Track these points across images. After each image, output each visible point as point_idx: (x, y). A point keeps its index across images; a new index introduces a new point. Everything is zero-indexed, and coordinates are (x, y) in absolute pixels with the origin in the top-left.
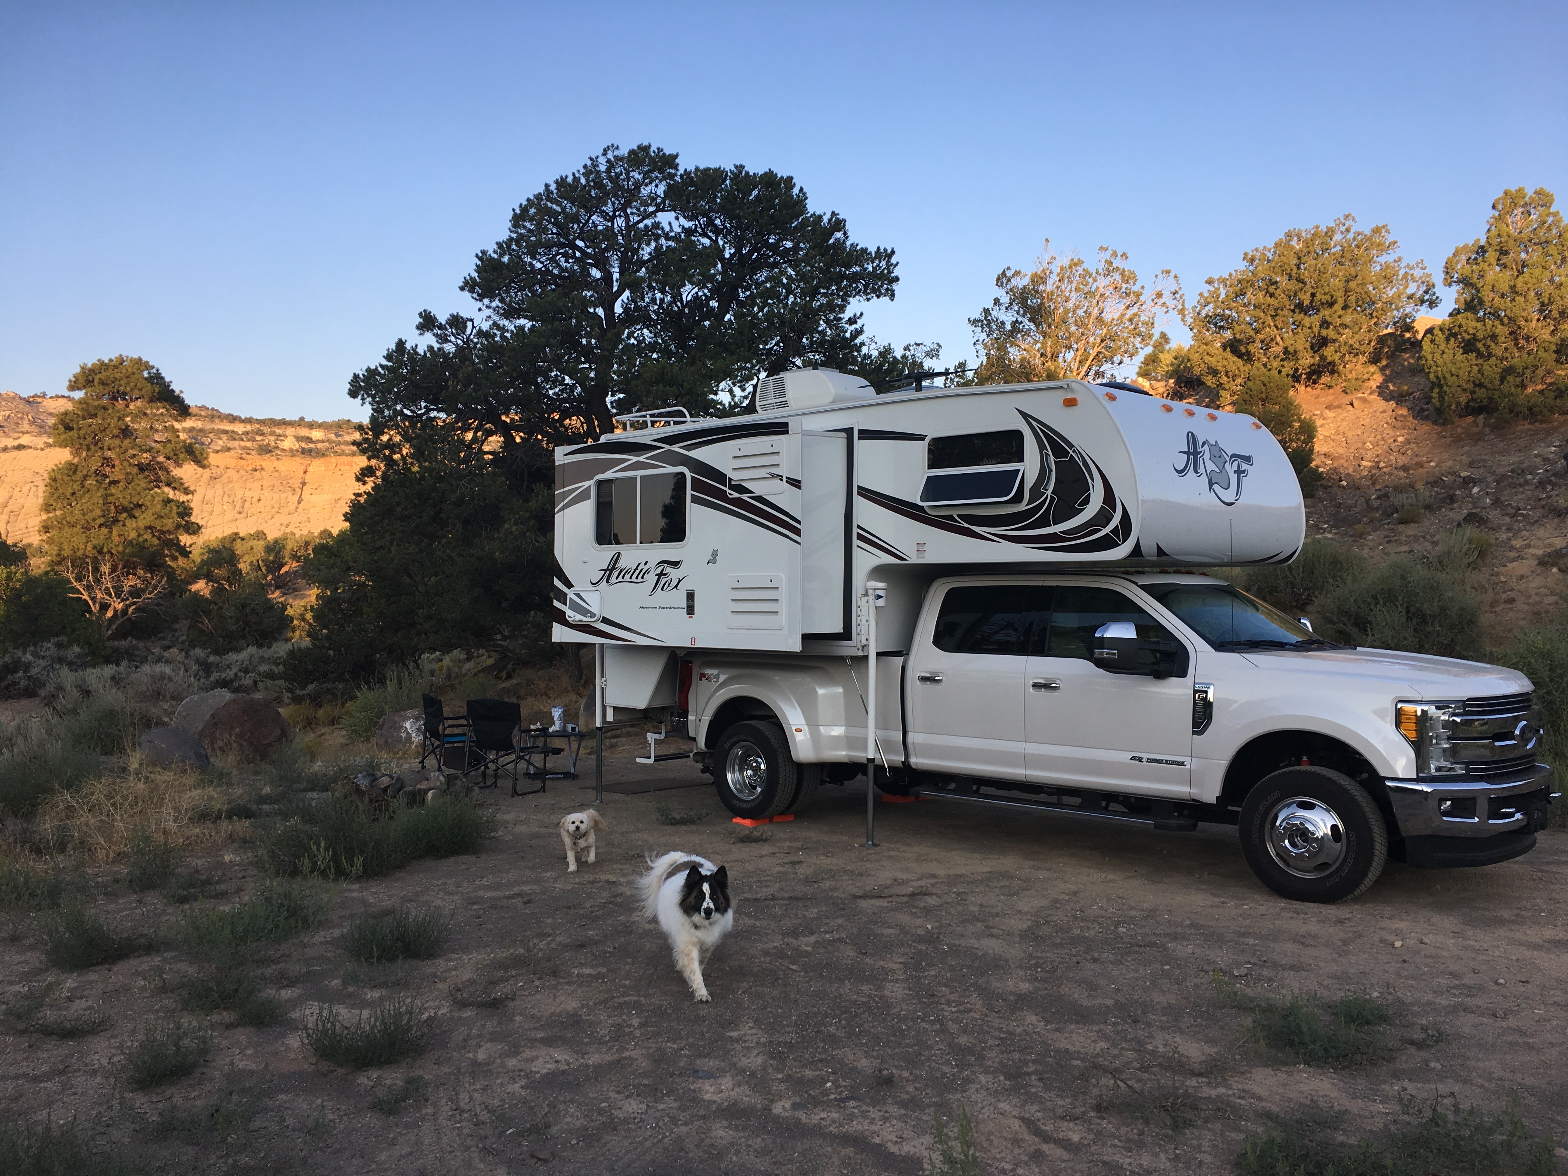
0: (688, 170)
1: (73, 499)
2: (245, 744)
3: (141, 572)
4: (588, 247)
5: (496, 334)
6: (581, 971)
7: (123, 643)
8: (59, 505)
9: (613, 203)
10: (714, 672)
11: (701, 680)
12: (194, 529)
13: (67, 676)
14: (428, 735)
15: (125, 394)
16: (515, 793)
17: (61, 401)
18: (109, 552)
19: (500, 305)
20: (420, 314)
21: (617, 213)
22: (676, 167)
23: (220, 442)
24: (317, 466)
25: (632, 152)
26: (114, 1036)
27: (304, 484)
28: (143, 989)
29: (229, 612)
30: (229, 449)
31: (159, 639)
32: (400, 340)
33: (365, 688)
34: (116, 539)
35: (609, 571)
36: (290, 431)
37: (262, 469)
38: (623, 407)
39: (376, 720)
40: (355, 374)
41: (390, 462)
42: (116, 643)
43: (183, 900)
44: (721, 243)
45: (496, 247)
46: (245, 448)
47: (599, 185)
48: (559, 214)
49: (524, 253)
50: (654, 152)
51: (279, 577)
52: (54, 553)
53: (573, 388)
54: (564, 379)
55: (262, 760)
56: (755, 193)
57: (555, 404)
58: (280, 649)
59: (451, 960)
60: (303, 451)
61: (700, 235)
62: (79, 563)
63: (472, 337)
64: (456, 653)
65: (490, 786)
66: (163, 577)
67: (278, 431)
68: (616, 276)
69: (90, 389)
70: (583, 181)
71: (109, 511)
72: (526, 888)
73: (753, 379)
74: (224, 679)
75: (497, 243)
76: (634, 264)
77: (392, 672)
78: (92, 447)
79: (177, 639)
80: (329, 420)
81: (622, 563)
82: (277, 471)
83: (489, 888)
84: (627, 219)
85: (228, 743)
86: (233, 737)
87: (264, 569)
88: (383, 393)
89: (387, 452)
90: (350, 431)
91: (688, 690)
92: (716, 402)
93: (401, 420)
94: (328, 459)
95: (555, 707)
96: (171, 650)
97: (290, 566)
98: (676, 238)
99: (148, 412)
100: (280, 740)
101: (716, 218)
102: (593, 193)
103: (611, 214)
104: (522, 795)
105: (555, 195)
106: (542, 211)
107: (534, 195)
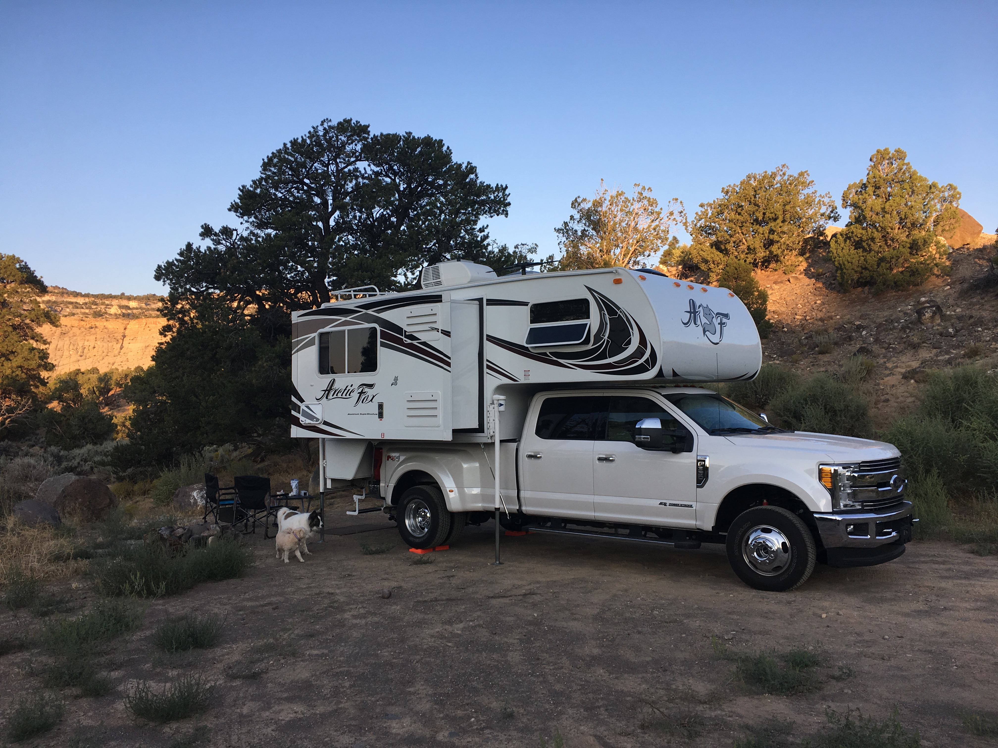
0: (376, 135)
2: (85, 509)
3: (14, 396)
4: (312, 183)
5: (252, 239)
6: (311, 652)
7: (3, 444)
9: (328, 156)
10: (397, 455)
11: (388, 460)
12: (50, 367)
14: (208, 500)
15: (3, 279)
16: (267, 537)
19: (255, 220)
20: (202, 227)
21: (331, 162)
22: (368, 133)
23: (68, 310)
24: (133, 325)
25: (340, 123)
27: (124, 336)
28: (18, 674)
29: (74, 422)
30: (74, 314)
31: (27, 441)
32: (189, 243)
33: (166, 470)
36: (115, 302)
37: (96, 327)
38: (336, 285)
39: (173, 491)
40: (159, 265)
41: (182, 322)
43: (44, 614)
44: (397, 181)
45: (252, 183)
46: (84, 313)
47: (319, 144)
48: (293, 162)
49: (270, 187)
50: (354, 123)
51: (108, 398)
53: (303, 273)
54: (297, 268)
55: (97, 520)
56: (419, 149)
57: (291, 283)
58: (109, 446)
59: (225, 648)
60: (124, 315)
61: (384, 176)
63: (236, 241)
64: (228, 446)
65: (250, 533)
66: (29, 399)
67: (107, 302)
68: (330, 202)
70: (308, 141)
72: (274, 599)
73: (419, 267)
74: (71, 466)
75: (253, 181)
76: (342, 194)
77: (184, 459)
79: (39, 440)
80: (141, 294)
81: (336, 386)
82: (106, 328)
83: (250, 600)
84: (337, 166)
85: (74, 509)
86: (77, 505)
87: (97, 393)
88: (178, 278)
89: (180, 316)
90: (155, 301)
91: (380, 467)
92: (396, 282)
93: (190, 295)
94: (140, 320)
95: (293, 480)
96: (34, 448)
97: (115, 391)
98: (369, 178)
99: (19, 290)
100: (109, 506)
101: (394, 165)
102: (315, 149)
103: (327, 162)
104: (272, 537)
105: (290, 151)
106: (282, 161)
107: (277, 150)
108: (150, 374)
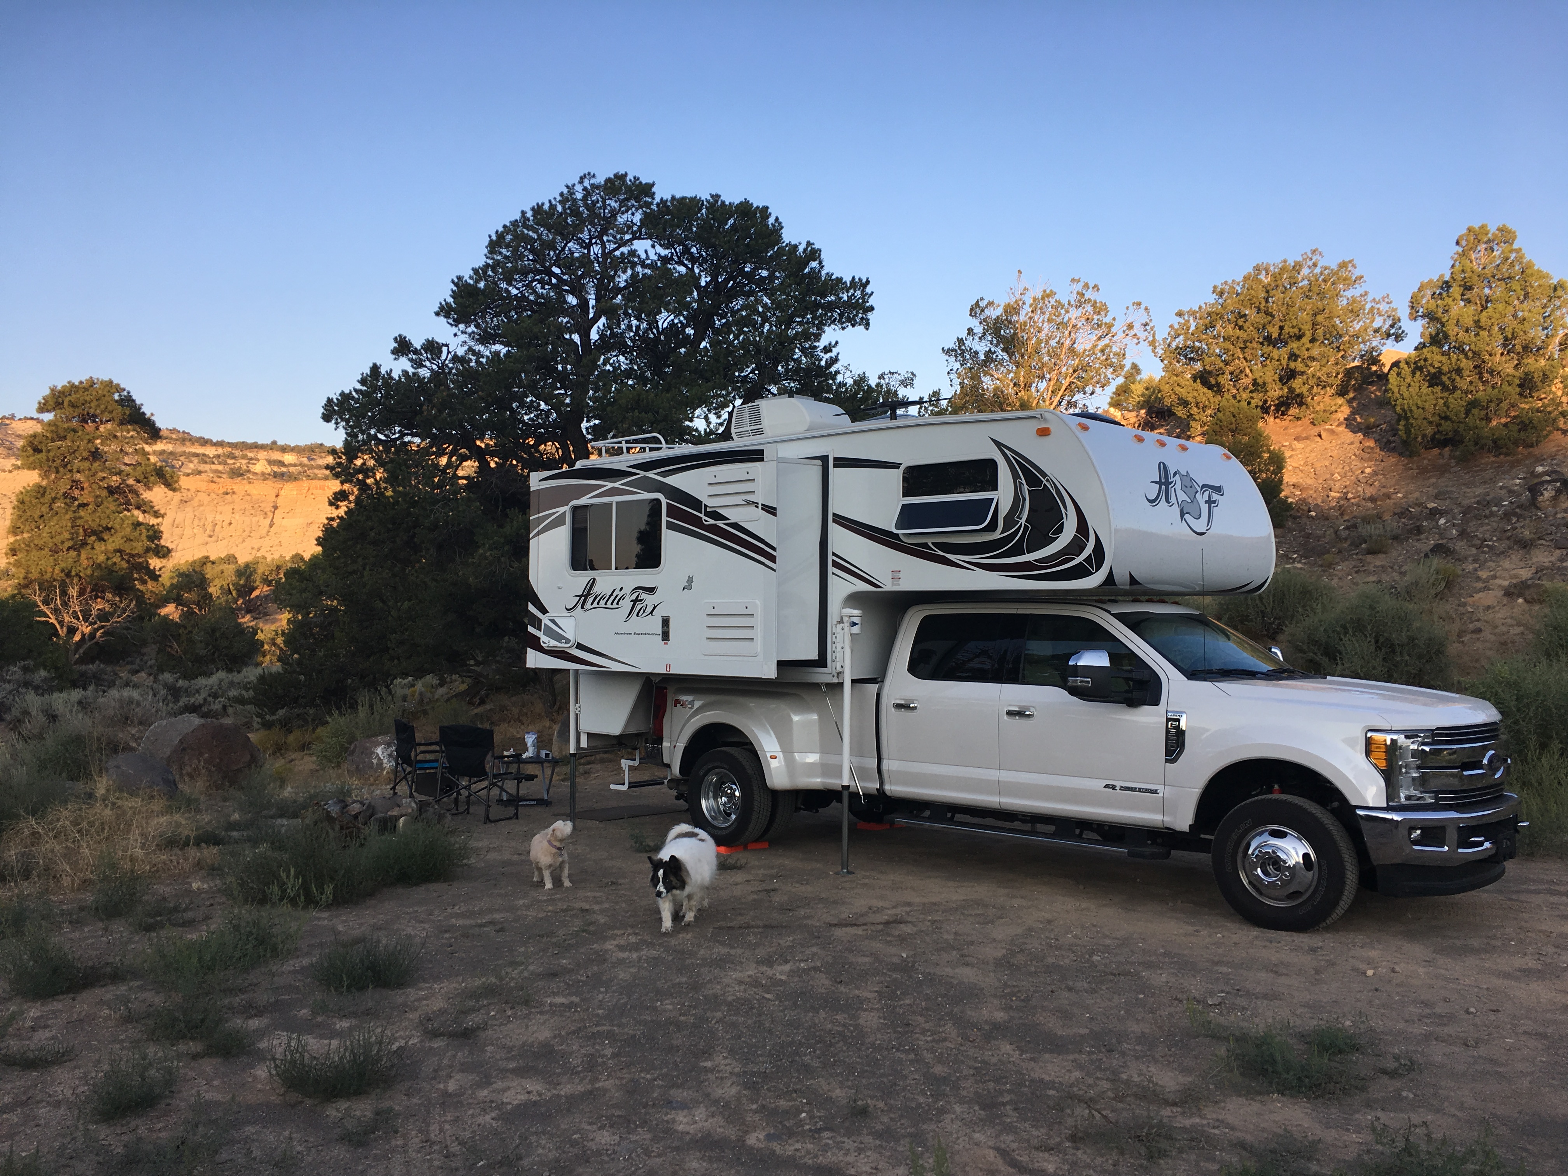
0: (665, 199)
1: (41, 521)
2: (213, 769)
3: (109, 596)
4: (564, 274)
5: (471, 360)
6: (554, 1001)
7: (92, 667)
8: (27, 528)
9: (590, 231)
10: (689, 698)
11: (676, 706)
12: (164, 553)
13: (33, 700)
14: (400, 761)
15: (95, 416)
16: (488, 820)
17: (30, 423)
18: (77, 575)
19: (476, 330)
21: (594, 241)
22: (652, 195)
23: (191, 465)
24: (289, 490)
25: (608, 180)
26: (78, 1067)
27: (276, 508)
28: (109, 1017)
29: (199, 636)
30: (200, 473)
31: (128, 663)
32: (375, 365)
33: (336, 713)
34: (85, 563)
35: (584, 597)
36: (262, 455)
37: (234, 493)
38: (599, 433)
39: (347, 745)
40: (328, 398)
41: (363, 486)
42: (84, 667)
43: (149, 928)
44: (697, 271)
45: (471, 273)
46: (216, 471)
47: (575, 213)
48: (535, 241)
49: (500, 279)
50: (630, 180)
51: (250, 600)
52: (22, 576)
53: (548, 413)
54: (539, 405)
55: (230, 786)
56: (731, 222)
57: (530, 429)
58: (251, 674)
59: (422, 989)
60: (275, 475)
61: (676, 263)
62: (46, 586)
63: (447, 362)
64: (431, 679)
65: (462, 813)
66: (131, 600)
67: (250, 455)
68: (592, 303)
69: (59, 411)
70: (559, 208)
71: (77, 534)
72: (497, 916)
73: (728, 406)
74: (193, 704)
75: (473, 269)
76: (610, 291)
77: (364, 697)
78: (61, 469)
79: (146, 663)
80: (303, 442)
81: (597, 589)
82: (248, 495)
83: (461, 915)
84: (604, 246)
85: (197, 769)
86: (202, 763)
87: (234, 593)
88: (357, 418)
89: (361, 477)
90: (323, 455)
91: (663, 716)
92: (691, 429)
93: (375, 445)
94: (300, 483)
95: (529, 733)
96: (139, 674)
97: (261, 590)
98: (653, 266)
99: (119, 434)
100: (249, 765)
101: (692, 246)
102: (569, 221)
103: (587, 241)
104: (494, 821)
105: (531, 223)
106: (520, 238)
107: (511, 222)
108: (314, 565)
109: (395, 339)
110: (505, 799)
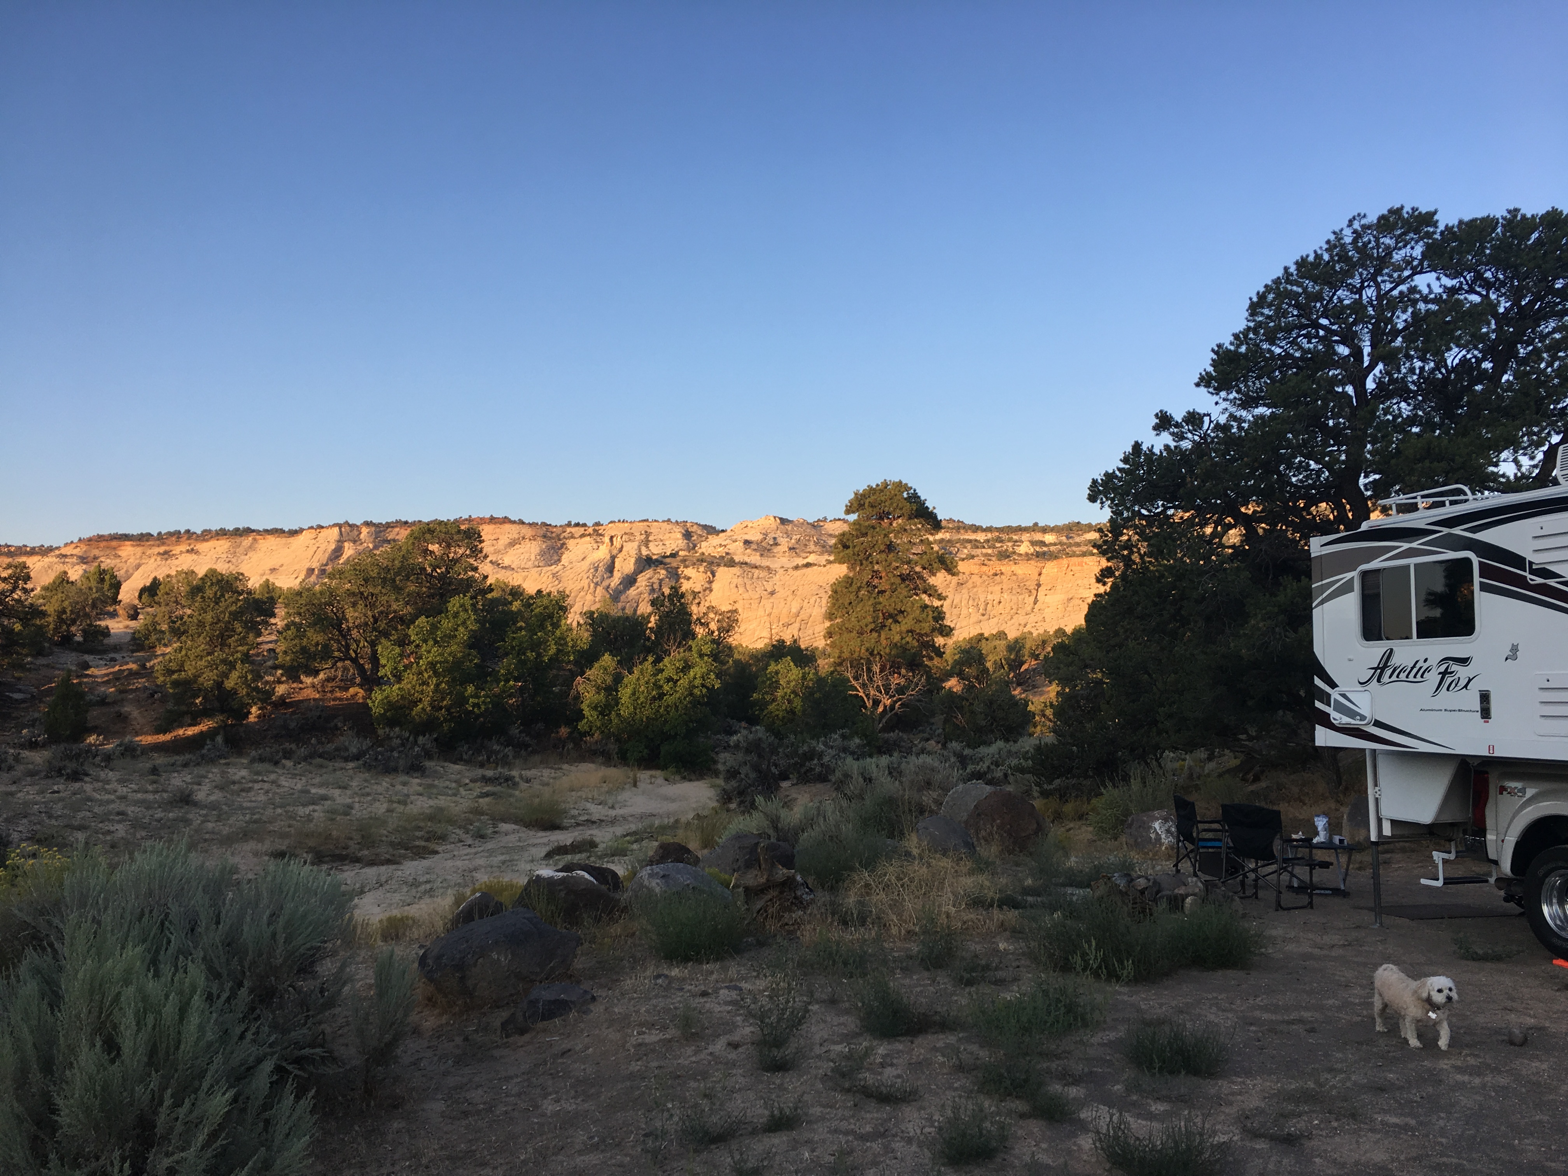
0: (1450, 225)
1: (850, 608)
2: (1005, 835)
3: (903, 671)
4: (1332, 324)
5: (1232, 426)
6: (1386, 1119)
7: (892, 735)
8: (840, 614)
9: (1361, 274)
10: (1519, 785)
11: (1501, 793)
12: (947, 632)
13: (851, 765)
14: (1182, 839)
15: (889, 513)
16: (1279, 907)
17: (839, 523)
18: (879, 653)
19: (1237, 396)
20: (1156, 415)
21: (1366, 284)
22: (1435, 224)
23: (966, 551)
24: (1051, 568)
25: (1382, 218)
26: (922, 1108)
27: (1039, 585)
28: (942, 1065)
29: (979, 707)
30: (973, 557)
31: (920, 732)
32: (1137, 443)
33: (1109, 785)
34: (884, 642)
35: (1381, 669)
36: (1026, 537)
37: (1002, 573)
38: (1381, 490)
39: (1121, 818)
40: (1093, 479)
41: (1128, 561)
42: (886, 735)
43: (970, 983)
44: (1493, 296)
45: (1232, 338)
46: (986, 555)
47: (1344, 257)
48: (1300, 295)
49: (1261, 341)
50: (1408, 213)
51: (1019, 674)
52: (837, 655)
53: (1319, 472)
54: (1308, 465)
55: (1021, 851)
56: (1535, 236)
57: (1300, 491)
58: (1026, 744)
59: (1233, 1083)
60: (1038, 555)
61: (1467, 292)
62: (856, 664)
63: (1209, 432)
64: (1202, 754)
65: (1250, 897)
66: (922, 676)
67: (1015, 537)
68: (1367, 350)
69: (861, 512)
70: (1326, 257)
71: (878, 618)
72: (1306, 1015)
73: (1544, 445)
74: (979, 771)
75: (1233, 335)
76: (1388, 334)
77: (1135, 770)
78: (864, 562)
79: (935, 731)
80: (1060, 523)
81: (1395, 661)
82: (1015, 575)
83: (1265, 1009)
84: (1378, 286)
85: (991, 834)
86: (995, 828)
87: (1006, 667)
88: (1122, 495)
89: (1126, 552)
90: (1080, 532)
91: (1485, 805)
92: (1496, 475)
93: (1140, 519)
94: (1060, 560)
95: (1318, 816)
96: (930, 742)
97: (1029, 664)
98: (1437, 300)
99: (908, 527)
100: (1036, 833)
101: (1486, 271)
102: (1337, 267)
103: (1358, 286)
104: (1289, 909)
105: (1295, 277)
106: (1282, 295)
107: (1273, 281)
108: (1079, 639)
109: (1157, 415)
110: (1296, 885)
